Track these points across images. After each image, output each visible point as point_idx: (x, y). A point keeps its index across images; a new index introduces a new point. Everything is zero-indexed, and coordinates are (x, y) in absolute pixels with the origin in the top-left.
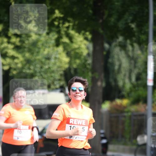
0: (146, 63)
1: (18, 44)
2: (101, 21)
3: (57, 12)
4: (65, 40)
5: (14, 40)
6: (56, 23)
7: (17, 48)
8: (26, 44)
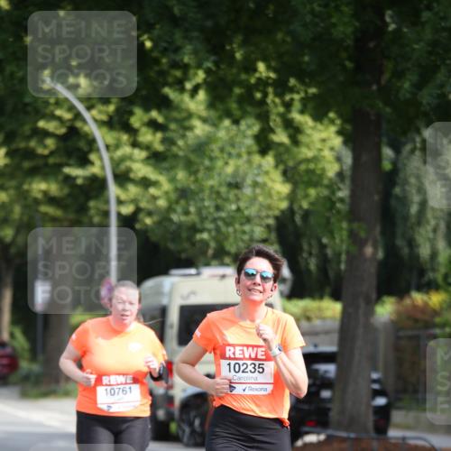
1: (159, 147)
2: (374, 87)
3: (261, 66)
4: (281, 137)
5: (147, 136)
6: (258, 95)
7: (156, 158)
8: (179, 147)
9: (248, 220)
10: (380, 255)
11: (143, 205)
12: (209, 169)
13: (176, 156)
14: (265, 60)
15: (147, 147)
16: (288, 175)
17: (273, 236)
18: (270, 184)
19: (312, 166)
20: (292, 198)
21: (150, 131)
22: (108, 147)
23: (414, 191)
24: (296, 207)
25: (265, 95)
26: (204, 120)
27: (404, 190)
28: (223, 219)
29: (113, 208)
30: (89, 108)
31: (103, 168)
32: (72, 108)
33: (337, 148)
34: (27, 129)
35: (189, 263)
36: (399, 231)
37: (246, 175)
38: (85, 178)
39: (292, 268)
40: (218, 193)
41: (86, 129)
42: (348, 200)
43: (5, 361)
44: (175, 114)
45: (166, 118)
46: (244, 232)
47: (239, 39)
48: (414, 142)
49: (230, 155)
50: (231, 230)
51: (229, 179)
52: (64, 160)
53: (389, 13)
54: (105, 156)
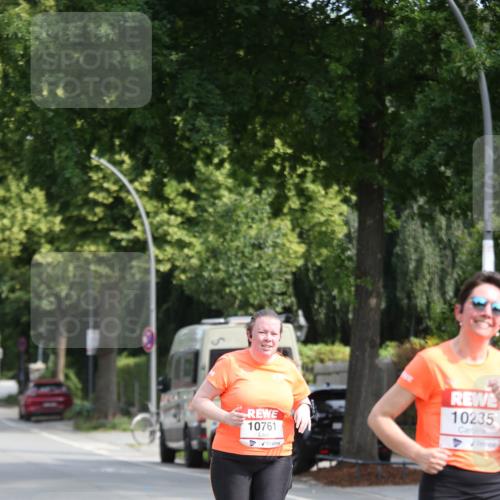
1: (193, 214)
2: (377, 161)
3: (278, 142)
4: (294, 203)
5: (182, 205)
6: (277, 168)
7: (189, 223)
8: (210, 214)
9: (269, 276)
10: (383, 305)
11: (178, 263)
12: (236, 232)
13: (206, 222)
14: (281, 136)
15: (182, 214)
16: (302, 237)
17: (291, 290)
18: (288, 244)
19: (324, 229)
20: (306, 256)
21: (185, 200)
22: (148, 214)
23: (412, 250)
24: (310, 265)
25: (283, 168)
26: (230, 190)
27: (403, 250)
28: (247, 276)
29: (153, 266)
30: (131, 181)
31: (144, 232)
32: (117, 181)
33: (345, 213)
34: (79, 200)
35: (218, 314)
36: (399, 285)
37: (267, 236)
38: (129, 241)
39: (307, 317)
40: (243, 253)
41: (130, 198)
42: (355, 258)
43: (61, 399)
44: (206, 185)
45: (198, 189)
46: (266, 286)
47: (258, 120)
48: (412, 207)
49: (253, 219)
50: (254, 284)
51: (252, 241)
52: (111, 226)
53: (388, 98)
54: (146, 221)
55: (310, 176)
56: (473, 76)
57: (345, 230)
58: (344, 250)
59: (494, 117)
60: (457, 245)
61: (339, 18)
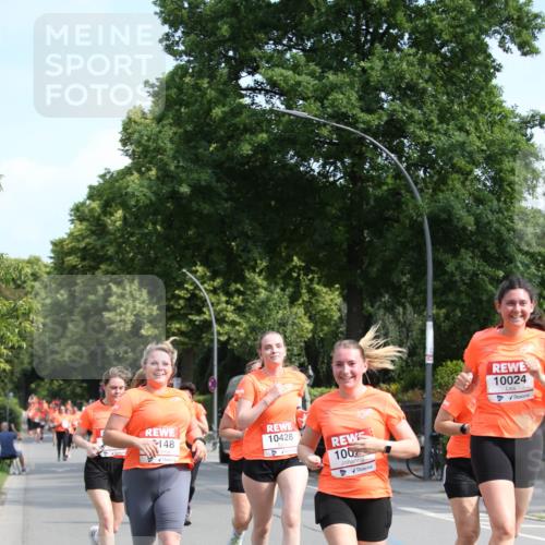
0: (423, 332)
1: (241, 304)
2: (359, 271)
4: (306, 297)
5: (235, 298)
6: (295, 275)
7: (239, 310)
8: (252, 304)
11: (232, 335)
12: (268, 316)
13: (250, 308)
14: (297, 254)
15: (235, 304)
16: (311, 319)
17: (303, 353)
18: (302, 323)
19: (325, 314)
20: (314, 331)
21: (237, 295)
22: (212, 304)
24: (316, 337)
25: (299, 275)
26: (266, 289)
29: (216, 337)
30: (203, 283)
31: (210, 315)
32: (193, 283)
33: (339, 304)
37: (289, 318)
38: (201, 321)
39: (313, 370)
41: (201, 294)
44: (250, 286)
45: (245, 288)
47: (285, 244)
48: (381, 301)
49: (279, 307)
51: (279, 321)
52: (189, 311)
53: (366, 232)
54: (211, 309)
55: (316, 279)
56: (419, 219)
57: (339, 314)
58: (338, 328)
59: (433, 244)
60: (410, 325)
61: (335, 181)
